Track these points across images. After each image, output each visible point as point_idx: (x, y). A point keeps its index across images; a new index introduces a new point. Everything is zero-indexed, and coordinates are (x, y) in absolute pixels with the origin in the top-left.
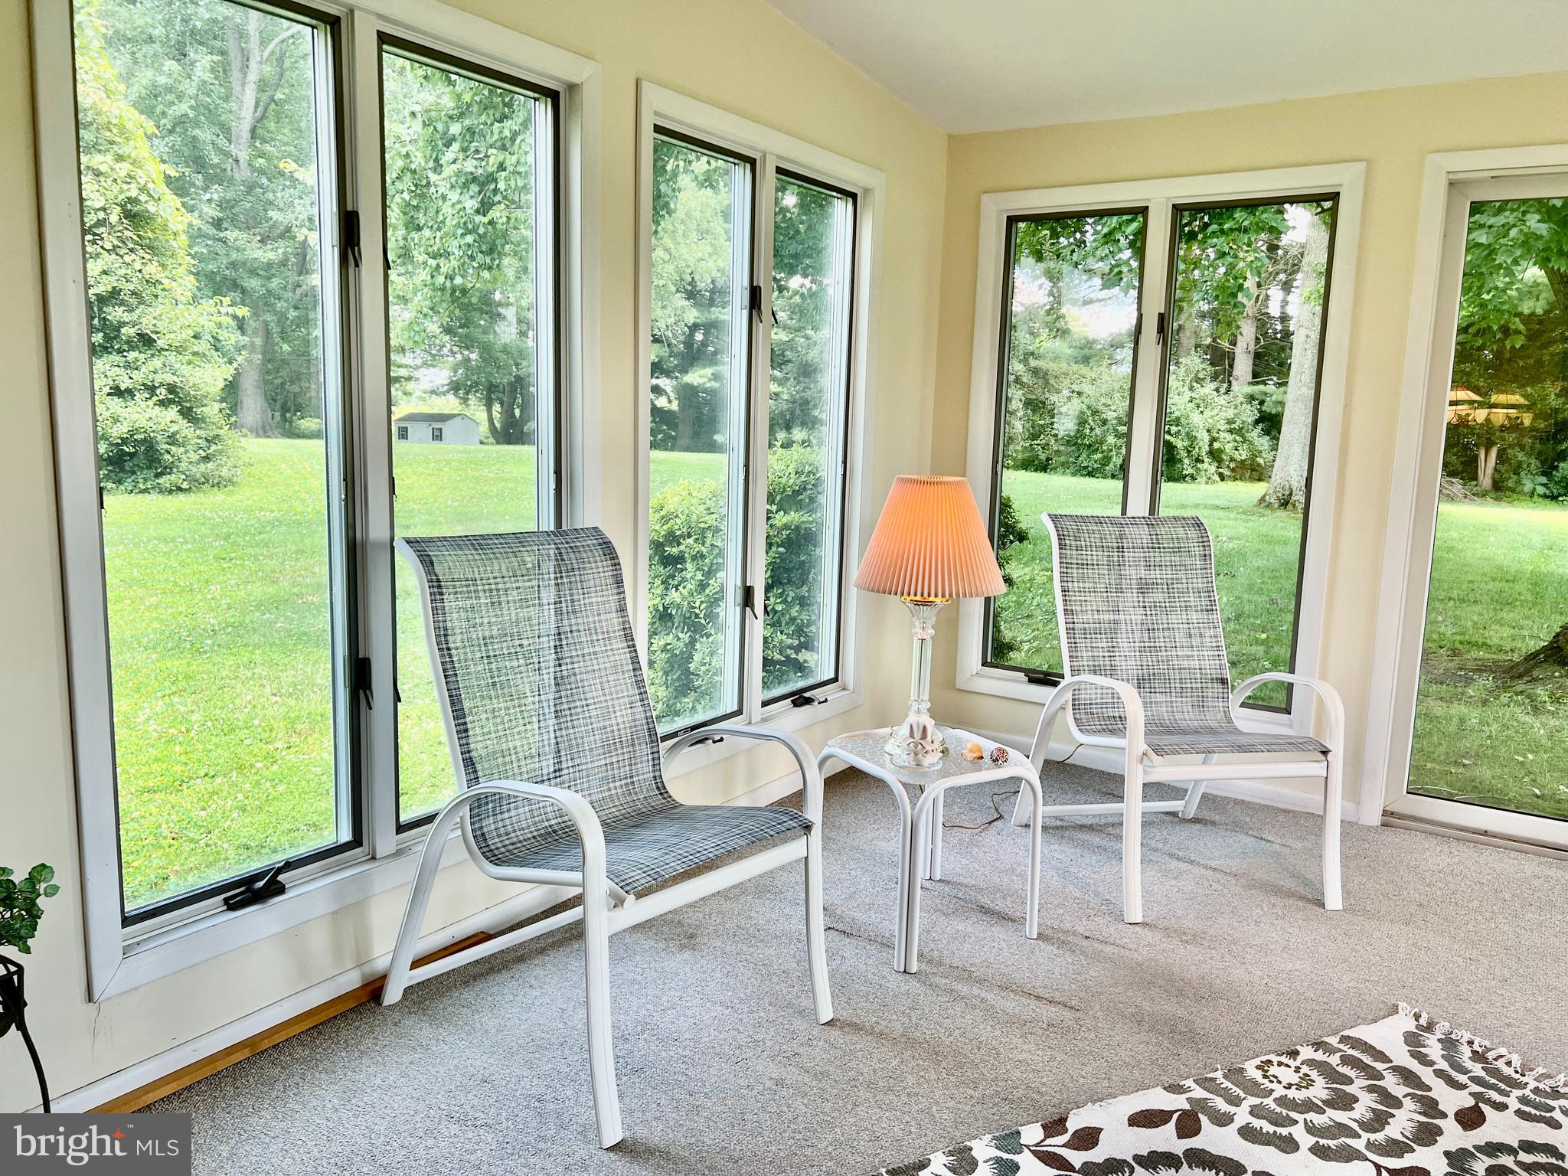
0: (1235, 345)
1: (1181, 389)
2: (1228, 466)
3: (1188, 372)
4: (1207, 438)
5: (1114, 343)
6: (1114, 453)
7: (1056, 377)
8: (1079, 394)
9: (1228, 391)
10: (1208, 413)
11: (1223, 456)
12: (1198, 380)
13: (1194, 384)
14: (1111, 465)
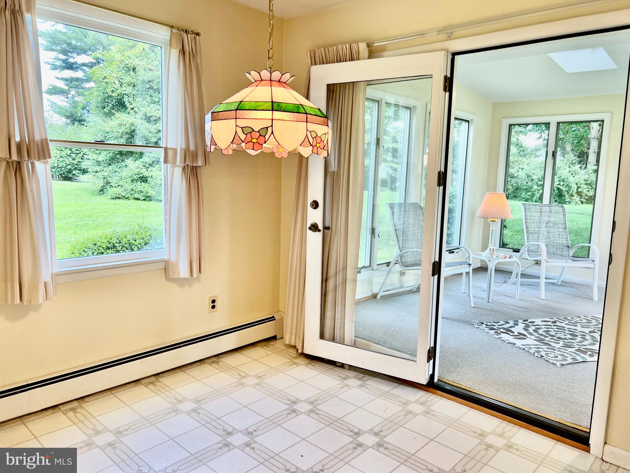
0: (589, 149)
1: (565, 167)
2: (585, 198)
3: (568, 160)
4: (576, 187)
5: (537, 148)
6: (536, 192)
7: (513, 162)
8: (522, 169)
9: (586, 168)
10: (576, 177)
11: (583, 194)
12: (573, 164)
13: (571, 165)
14: (535, 197)
